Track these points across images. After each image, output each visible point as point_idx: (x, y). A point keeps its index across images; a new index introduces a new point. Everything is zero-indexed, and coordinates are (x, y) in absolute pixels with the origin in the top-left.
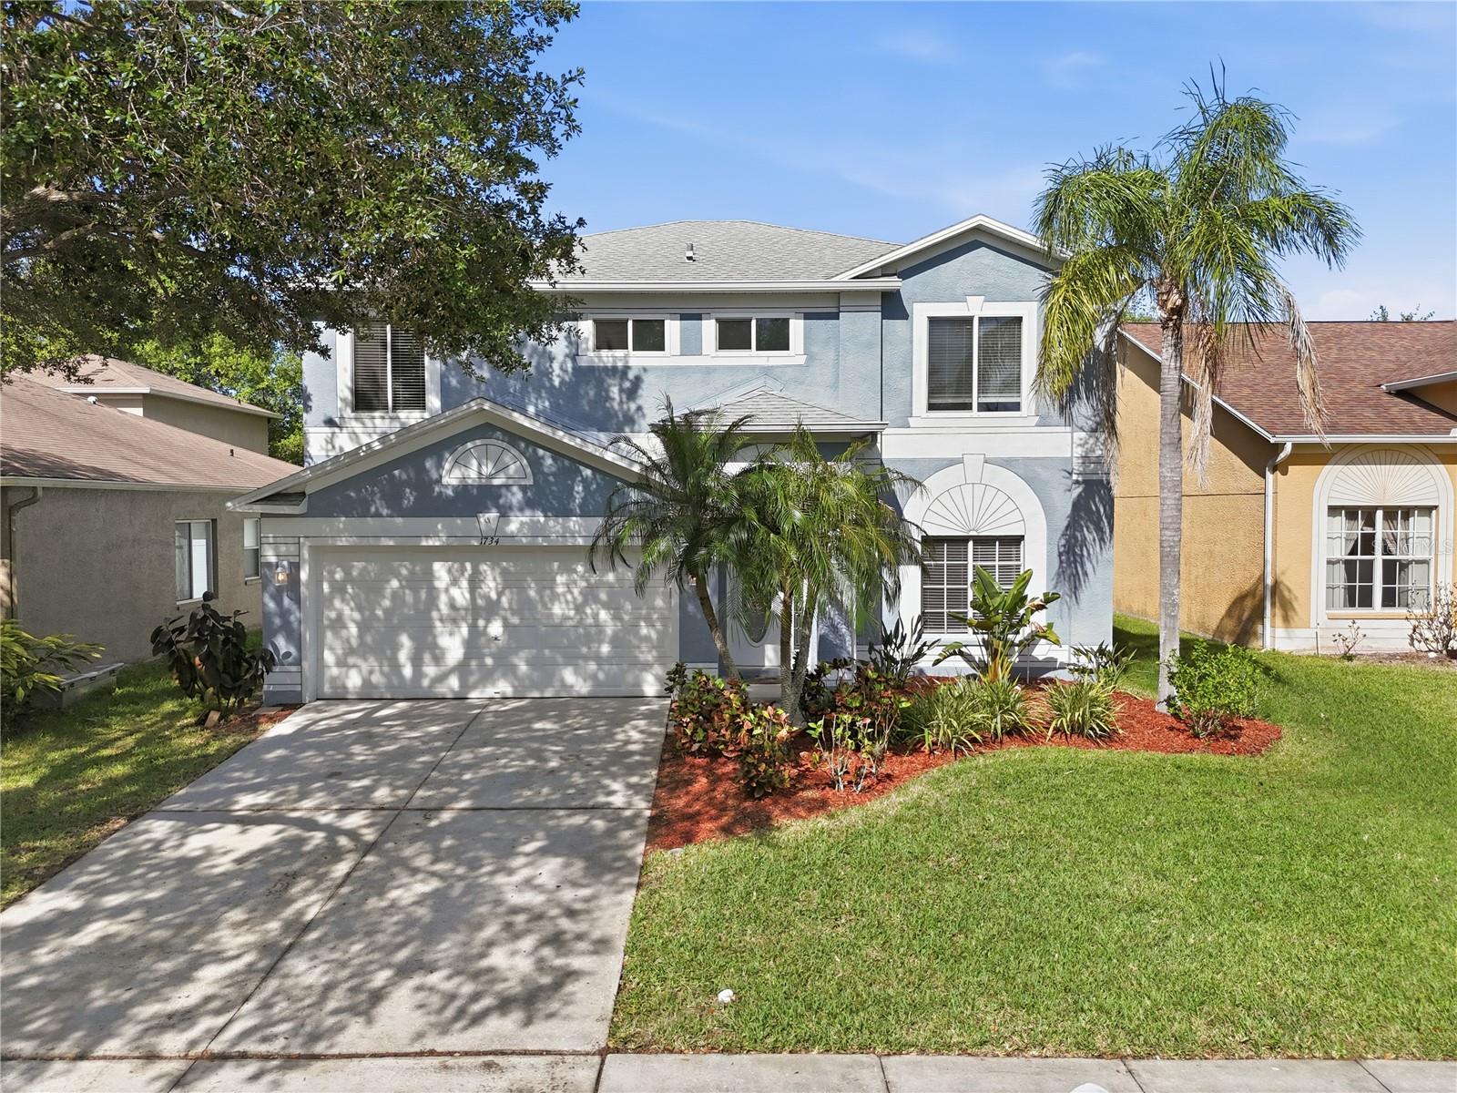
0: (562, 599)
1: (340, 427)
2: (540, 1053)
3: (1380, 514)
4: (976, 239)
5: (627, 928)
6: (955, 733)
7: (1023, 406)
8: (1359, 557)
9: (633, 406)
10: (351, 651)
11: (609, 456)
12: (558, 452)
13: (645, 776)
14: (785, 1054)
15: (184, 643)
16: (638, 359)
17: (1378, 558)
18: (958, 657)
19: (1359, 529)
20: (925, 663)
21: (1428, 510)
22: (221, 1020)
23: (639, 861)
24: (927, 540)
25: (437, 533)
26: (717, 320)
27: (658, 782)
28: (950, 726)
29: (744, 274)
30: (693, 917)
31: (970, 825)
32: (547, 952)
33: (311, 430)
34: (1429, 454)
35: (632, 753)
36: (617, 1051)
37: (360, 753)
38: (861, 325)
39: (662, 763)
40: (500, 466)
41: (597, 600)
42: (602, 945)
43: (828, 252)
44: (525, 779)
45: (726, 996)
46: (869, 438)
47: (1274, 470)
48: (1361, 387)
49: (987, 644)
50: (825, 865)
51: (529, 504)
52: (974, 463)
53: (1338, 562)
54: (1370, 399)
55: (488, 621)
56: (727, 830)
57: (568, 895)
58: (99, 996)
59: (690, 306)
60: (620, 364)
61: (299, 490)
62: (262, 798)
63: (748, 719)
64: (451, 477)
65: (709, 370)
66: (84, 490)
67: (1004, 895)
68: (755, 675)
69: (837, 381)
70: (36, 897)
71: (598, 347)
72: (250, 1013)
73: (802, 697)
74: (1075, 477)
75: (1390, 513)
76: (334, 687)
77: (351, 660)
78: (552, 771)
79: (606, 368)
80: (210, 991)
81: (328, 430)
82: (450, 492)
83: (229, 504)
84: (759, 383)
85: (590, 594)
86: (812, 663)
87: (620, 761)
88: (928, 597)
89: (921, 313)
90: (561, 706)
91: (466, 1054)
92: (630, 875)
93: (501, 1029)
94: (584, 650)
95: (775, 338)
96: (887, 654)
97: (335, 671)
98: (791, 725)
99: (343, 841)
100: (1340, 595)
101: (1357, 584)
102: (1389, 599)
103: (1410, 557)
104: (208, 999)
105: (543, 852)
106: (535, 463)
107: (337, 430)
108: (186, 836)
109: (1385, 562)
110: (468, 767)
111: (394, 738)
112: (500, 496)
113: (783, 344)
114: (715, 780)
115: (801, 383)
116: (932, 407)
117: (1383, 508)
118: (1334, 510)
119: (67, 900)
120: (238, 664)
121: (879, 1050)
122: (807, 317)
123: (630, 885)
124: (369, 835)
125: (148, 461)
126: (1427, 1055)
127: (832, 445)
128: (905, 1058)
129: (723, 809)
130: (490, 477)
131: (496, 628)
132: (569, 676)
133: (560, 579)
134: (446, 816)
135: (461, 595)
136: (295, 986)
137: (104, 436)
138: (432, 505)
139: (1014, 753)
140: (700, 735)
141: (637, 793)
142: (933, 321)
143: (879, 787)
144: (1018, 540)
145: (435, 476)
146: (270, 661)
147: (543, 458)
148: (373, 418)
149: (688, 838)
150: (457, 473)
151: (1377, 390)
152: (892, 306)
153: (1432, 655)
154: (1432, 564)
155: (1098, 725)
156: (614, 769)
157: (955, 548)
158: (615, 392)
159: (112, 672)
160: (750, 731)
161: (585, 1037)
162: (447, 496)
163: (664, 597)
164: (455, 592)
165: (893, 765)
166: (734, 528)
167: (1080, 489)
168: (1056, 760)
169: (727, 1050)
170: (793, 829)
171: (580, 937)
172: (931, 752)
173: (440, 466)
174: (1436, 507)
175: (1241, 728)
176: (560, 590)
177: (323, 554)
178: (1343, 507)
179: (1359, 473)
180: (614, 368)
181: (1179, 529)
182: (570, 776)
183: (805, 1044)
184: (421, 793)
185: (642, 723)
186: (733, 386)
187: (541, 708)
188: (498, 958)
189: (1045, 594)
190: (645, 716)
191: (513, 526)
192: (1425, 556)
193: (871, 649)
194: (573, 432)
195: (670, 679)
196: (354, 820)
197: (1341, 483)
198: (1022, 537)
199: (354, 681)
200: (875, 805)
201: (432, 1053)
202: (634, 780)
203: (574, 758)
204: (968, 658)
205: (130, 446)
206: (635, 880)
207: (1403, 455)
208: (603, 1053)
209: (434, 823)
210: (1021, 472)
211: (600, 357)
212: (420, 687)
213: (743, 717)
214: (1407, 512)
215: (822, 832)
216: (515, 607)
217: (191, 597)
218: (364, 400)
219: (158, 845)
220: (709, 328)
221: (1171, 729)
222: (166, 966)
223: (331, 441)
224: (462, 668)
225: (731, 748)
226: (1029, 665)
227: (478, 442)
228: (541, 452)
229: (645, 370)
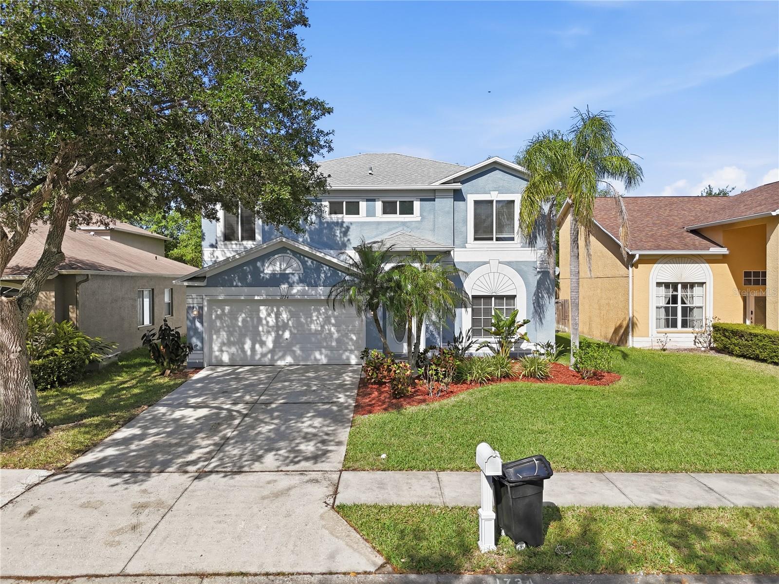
0: (315, 322)
1: (217, 248)
2: (319, 471)
3: (680, 286)
4: (494, 167)
5: (347, 438)
6: (480, 375)
7: (516, 239)
8: (671, 305)
9: (346, 239)
10: (223, 344)
11: (335, 260)
12: (314, 258)
13: (352, 392)
14: (404, 471)
15: (156, 341)
16: (348, 219)
17: (679, 306)
18: (487, 348)
19: (671, 292)
20: (472, 350)
21: (701, 284)
22: (206, 463)
23: (351, 419)
24: (474, 297)
25: (261, 294)
26: (383, 202)
27: (357, 394)
28: (478, 373)
29: (394, 181)
30: (372, 435)
31: (482, 407)
32: (319, 445)
33: (205, 249)
34: (701, 259)
35: (346, 385)
36: (346, 470)
37: (234, 384)
38: (445, 204)
39: (359, 388)
40: (289, 265)
41: (330, 323)
42: (339, 443)
43: (431, 170)
44: (304, 393)
45: (384, 456)
46: (448, 253)
47: (632, 266)
48: (676, 228)
49: (499, 342)
50: (423, 420)
51: (301, 281)
52: (494, 263)
53: (661, 307)
54: (678, 234)
55: (284, 331)
56: (386, 409)
57: (325, 429)
58: (160, 457)
59: (371, 196)
60: (340, 221)
61: (203, 275)
62: (199, 400)
63: (394, 367)
64: (268, 270)
65: (379, 223)
66: (104, 276)
67: (490, 429)
68: (399, 356)
69: (434, 228)
70: (124, 429)
71: (331, 213)
72: (216, 461)
73: (417, 361)
74: (538, 270)
75: (685, 286)
76: (217, 360)
77: (224, 348)
78: (314, 390)
79: (333, 223)
80: (199, 456)
81: (212, 249)
82: (267, 277)
83: (174, 282)
84: (401, 228)
85: (327, 320)
86: (422, 347)
87: (342, 387)
88: (475, 322)
89: (471, 199)
90: (316, 367)
91: (293, 471)
92: (348, 423)
93: (304, 465)
94: (325, 344)
95: (407, 209)
96: (456, 346)
97: (217, 353)
98: (411, 370)
99: (235, 413)
100: (663, 322)
101: (670, 317)
102: (685, 324)
103: (694, 305)
104: (200, 458)
105: (313, 416)
106: (304, 263)
107: (215, 249)
108: (174, 412)
109: (682, 307)
110: (279, 389)
111: (247, 379)
112: (289, 278)
113: (411, 212)
114: (381, 393)
115: (419, 229)
116: (476, 239)
117: (681, 283)
118: (659, 284)
119: (137, 431)
120: (177, 349)
121: (437, 470)
122: (421, 200)
123: (348, 426)
124: (245, 412)
125: (125, 262)
126: (627, 471)
127: (431, 256)
128: (445, 472)
129: (384, 403)
130: (285, 270)
131: (287, 335)
132: (317, 355)
133: (314, 314)
134: (273, 406)
135: (272, 321)
136: (229, 454)
137: (103, 251)
138: (260, 282)
139: (506, 384)
140: (375, 375)
141: (349, 398)
142: (477, 203)
143: (448, 395)
144: (513, 297)
145: (262, 269)
146: (191, 349)
147: (307, 261)
148: (232, 244)
149: (370, 412)
150: (271, 268)
151: (682, 230)
152: (458, 196)
153: (703, 349)
154: (704, 308)
155: (541, 373)
156: (339, 390)
157: (487, 300)
158: (338, 233)
159: (117, 355)
160: (395, 371)
161: (334, 467)
162: (267, 278)
163: (359, 322)
164: (269, 319)
165: (455, 388)
166: (388, 291)
167: (539, 276)
168: (521, 387)
169: (384, 470)
170: (410, 409)
171: (331, 441)
172: (471, 383)
173: (263, 265)
174: (705, 283)
175: (604, 376)
176: (315, 318)
177: (213, 302)
178: (663, 283)
179: (669, 267)
180: (337, 223)
181: (578, 292)
182: (321, 392)
183: (411, 468)
184: (262, 398)
185: (350, 374)
186: (389, 230)
187: (307, 368)
188: (302, 447)
189: (524, 320)
190: (351, 371)
191: (295, 291)
192: (701, 305)
193: (449, 343)
194: (320, 250)
195: (362, 354)
196: (239, 407)
197: (662, 272)
198: (515, 296)
199: (226, 358)
200: (445, 401)
201: (281, 471)
202: (348, 393)
203: (323, 387)
204: (491, 348)
205: (115, 255)
206: (350, 424)
207: (689, 260)
208: (341, 471)
209: (269, 408)
210: (514, 267)
211: (331, 218)
212: (255, 360)
213: (392, 366)
214: (692, 285)
215: (423, 410)
216: (295, 326)
217: (143, 324)
218: (229, 236)
219: (164, 414)
220: (379, 205)
221: (573, 376)
222: (181, 449)
223: (212, 254)
224: (272, 351)
225: (387, 378)
226: (518, 352)
227: (280, 255)
228: (306, 259)
229: (351, 224)
